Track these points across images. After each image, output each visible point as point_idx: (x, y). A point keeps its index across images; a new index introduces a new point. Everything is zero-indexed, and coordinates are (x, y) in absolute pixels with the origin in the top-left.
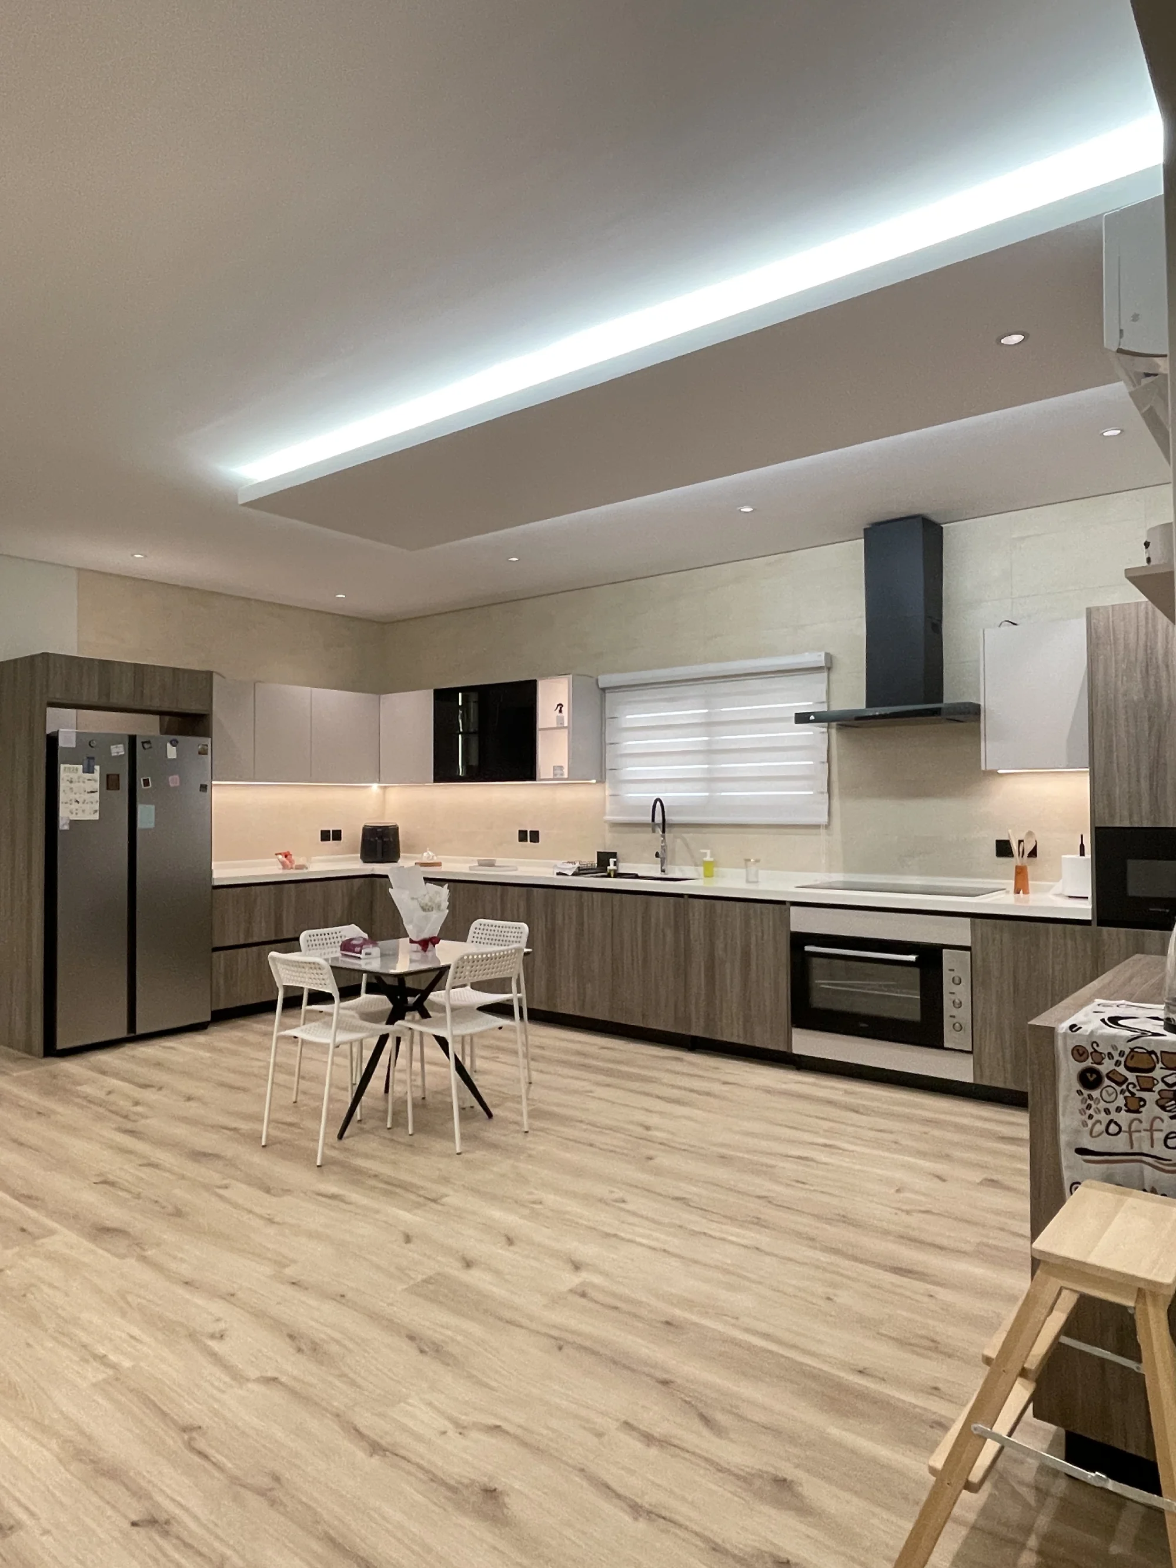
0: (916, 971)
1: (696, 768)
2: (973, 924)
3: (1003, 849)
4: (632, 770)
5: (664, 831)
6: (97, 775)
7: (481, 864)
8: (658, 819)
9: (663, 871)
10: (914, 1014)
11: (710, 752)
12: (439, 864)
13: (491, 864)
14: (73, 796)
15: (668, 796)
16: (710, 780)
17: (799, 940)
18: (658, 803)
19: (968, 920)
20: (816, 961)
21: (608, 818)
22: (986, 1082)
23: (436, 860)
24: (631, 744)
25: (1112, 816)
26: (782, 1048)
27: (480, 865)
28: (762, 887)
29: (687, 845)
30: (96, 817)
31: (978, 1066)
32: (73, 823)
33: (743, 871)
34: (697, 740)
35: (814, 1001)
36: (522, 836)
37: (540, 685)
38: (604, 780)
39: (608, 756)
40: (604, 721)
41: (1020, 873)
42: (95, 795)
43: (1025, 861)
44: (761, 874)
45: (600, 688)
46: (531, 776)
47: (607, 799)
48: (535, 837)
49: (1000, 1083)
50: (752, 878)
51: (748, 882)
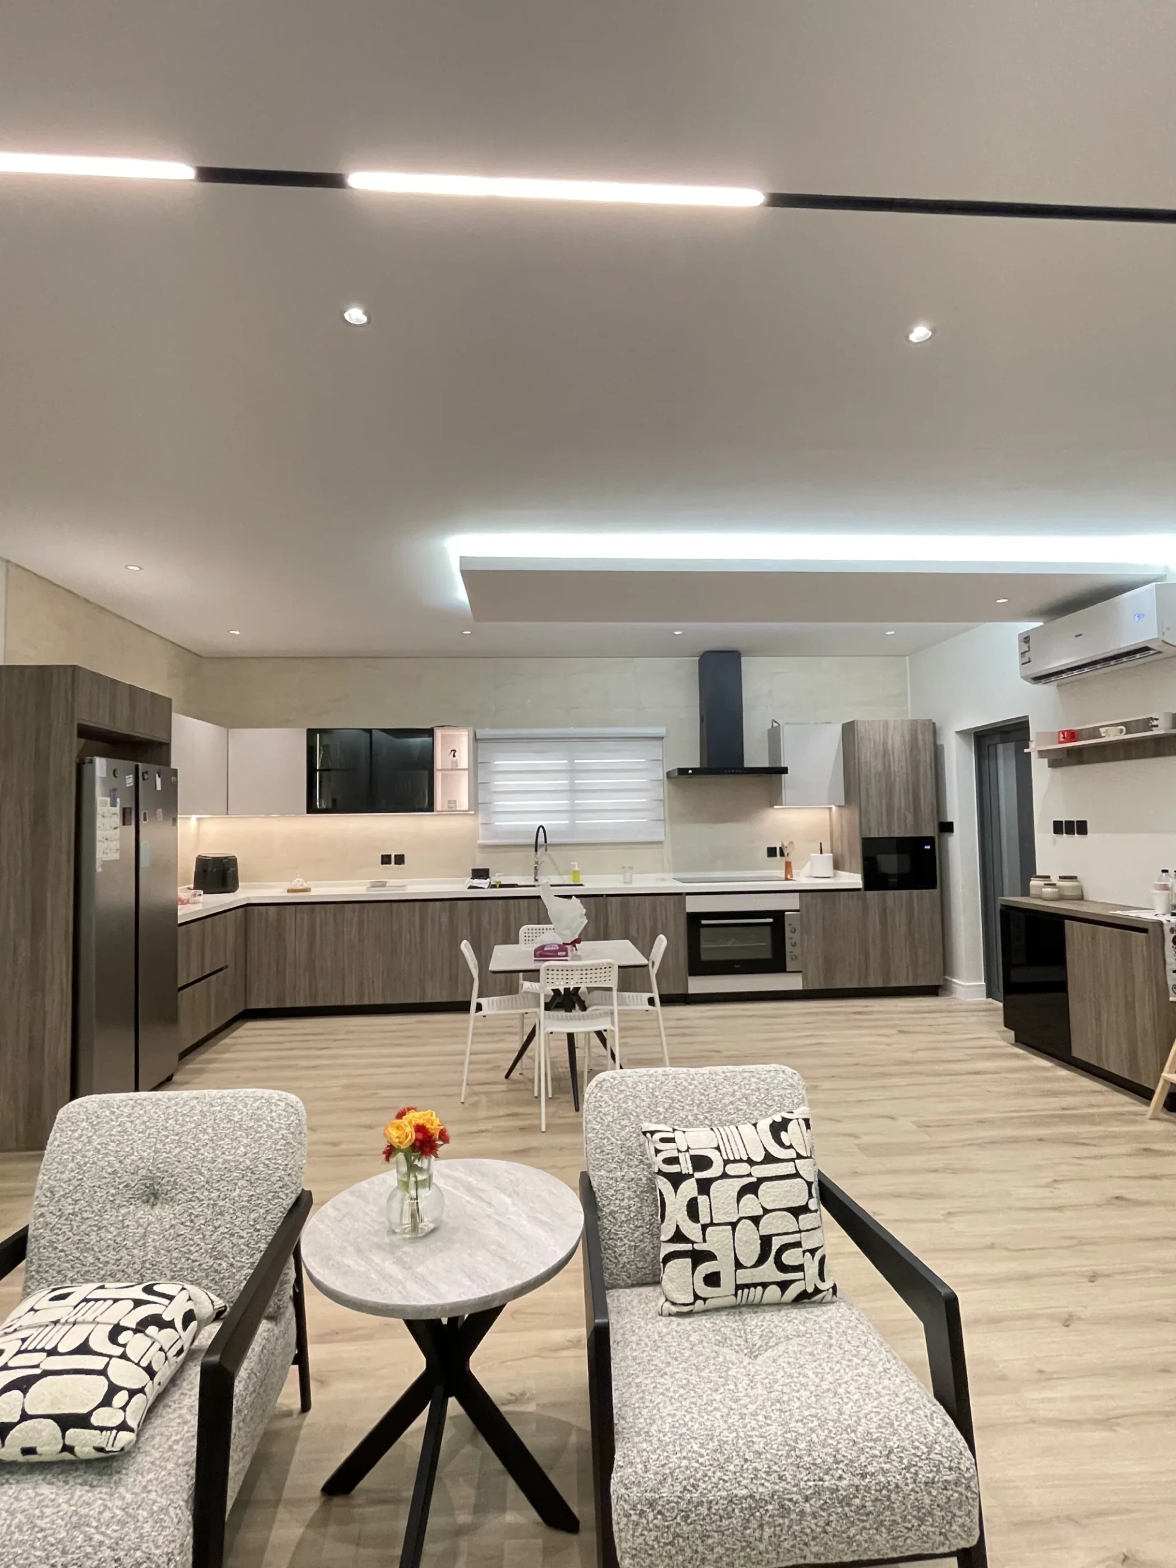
0: (768, 928)
1: (562, 803)
2: (800, 898)
3: (772, 852)
4: (502, 803)
5: (536, 850)
6: (117, 809)
7: (374, 885)
8: (541, 840)
9: (536, 880)
10: (767, 954)
11: (573, 791)
12: (308, 890)
13: (384, 885)
14: (106, 834)
15: (549, 823)
16: (573, 811)
17: (694, 919)
18: (541, 829)
19: (798, 894)
20: (702, 930)
21: (481, 841)
22: (810, 987)
23: (306, 885)
24: (501, 783)
25: (870, 832)
26: (680, 991)
27: (373, 887)
28: (634, 885)
29: (553, 862)
30: (116, 856)
31: (805, 979)
32: (105, 864)
33: (621, 876)
34: (563, 782)
35: (705, 956)
36: (386, 860)
37: (439, 734)
38: (477, 812)
39: (481, 794)
40: (476, 764)
41: (788, 866)
42: (118, 831)
43: (791, 859)
44: (634, 876)
45: (476, 740)
46: (430, 808)
47: (480, 826)
48: (400, 860)
49: (817, 987)
50: (628, 880)
51: (625, 883)
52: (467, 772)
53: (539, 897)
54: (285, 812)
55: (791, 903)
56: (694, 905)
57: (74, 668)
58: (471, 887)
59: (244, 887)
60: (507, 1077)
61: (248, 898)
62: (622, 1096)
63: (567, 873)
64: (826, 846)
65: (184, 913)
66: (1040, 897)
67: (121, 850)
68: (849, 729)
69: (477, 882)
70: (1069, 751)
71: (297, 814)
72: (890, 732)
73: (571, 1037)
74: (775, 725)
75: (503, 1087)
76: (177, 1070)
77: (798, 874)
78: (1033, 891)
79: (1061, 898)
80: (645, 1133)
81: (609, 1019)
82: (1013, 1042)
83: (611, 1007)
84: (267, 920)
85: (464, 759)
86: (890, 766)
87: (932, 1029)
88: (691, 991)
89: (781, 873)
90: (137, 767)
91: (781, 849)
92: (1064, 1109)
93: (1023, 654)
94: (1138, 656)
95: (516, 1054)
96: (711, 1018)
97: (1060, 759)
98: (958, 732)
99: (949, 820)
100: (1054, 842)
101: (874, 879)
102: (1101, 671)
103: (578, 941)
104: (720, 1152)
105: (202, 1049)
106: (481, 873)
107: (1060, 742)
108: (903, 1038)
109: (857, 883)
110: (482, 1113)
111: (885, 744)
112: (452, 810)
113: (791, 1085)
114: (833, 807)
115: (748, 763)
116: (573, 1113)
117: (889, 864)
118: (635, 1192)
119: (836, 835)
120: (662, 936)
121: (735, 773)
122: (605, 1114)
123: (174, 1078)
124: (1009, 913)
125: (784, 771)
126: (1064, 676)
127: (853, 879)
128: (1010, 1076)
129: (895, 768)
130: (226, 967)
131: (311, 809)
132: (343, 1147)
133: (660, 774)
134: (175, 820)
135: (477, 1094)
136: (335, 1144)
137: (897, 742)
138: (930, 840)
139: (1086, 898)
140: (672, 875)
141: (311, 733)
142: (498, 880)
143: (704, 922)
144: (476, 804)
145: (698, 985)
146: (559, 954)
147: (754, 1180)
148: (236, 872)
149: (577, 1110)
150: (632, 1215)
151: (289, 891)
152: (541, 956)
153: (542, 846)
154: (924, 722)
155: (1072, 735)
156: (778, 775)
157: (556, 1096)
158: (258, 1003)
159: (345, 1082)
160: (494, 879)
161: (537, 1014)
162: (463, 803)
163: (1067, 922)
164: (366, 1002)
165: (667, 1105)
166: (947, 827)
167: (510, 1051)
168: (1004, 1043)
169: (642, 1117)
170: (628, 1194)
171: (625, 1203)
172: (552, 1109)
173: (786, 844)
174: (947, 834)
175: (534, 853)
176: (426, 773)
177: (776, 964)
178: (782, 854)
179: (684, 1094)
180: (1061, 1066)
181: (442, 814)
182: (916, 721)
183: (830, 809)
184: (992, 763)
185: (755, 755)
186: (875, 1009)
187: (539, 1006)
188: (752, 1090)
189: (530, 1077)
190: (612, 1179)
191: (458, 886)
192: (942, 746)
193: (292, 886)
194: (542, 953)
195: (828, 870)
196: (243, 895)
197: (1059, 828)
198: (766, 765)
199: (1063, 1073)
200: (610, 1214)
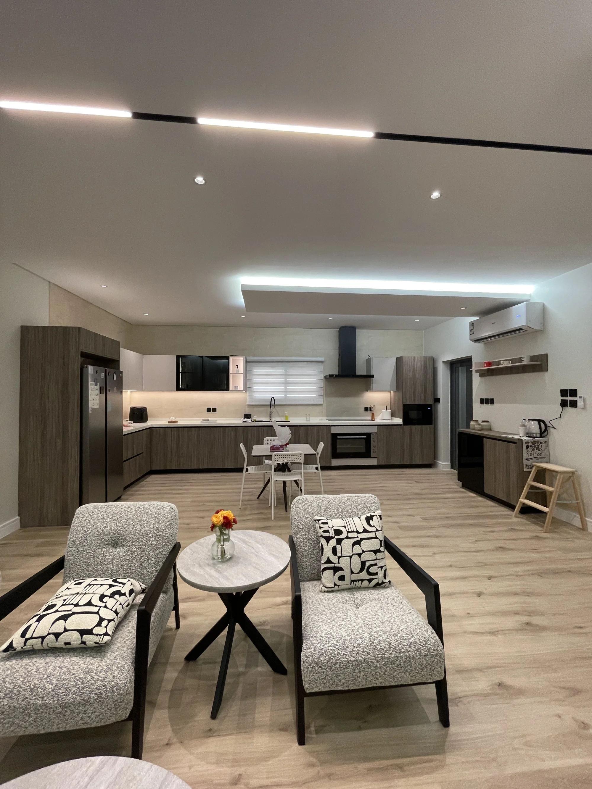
0: (364, 440)
1: (282, 388)
2: (377, 428)
3: (366, 409)
4: (256, 388)
5: (271, 407)
6: (98, 387)
7: (204, 420)
8: (273, 403)
9: (270, 419)
10: (363, 450)
11: (286, 383)
12: (177, 422)
13: (208, 420)
14: (93, 397)
15: (276, 396)
16: (286, 392)
17: (335, 436)
18: (273, 399)
19: (376, 426)
20: (338, 440)
21: (248, 403)
23: (176, 420)
24: (256, 379)
25: (406, 402)
26: (328, 465)
29: (277, 411)
30: (98, 407)
31: (378, 461)
32: (93, 410)
33: (305, 418)
34: (282, 380)
35: (338, 451)
36: (209, 410)
37: (231, 358)
38: (246, 391)
39: (248, 383)
40: (246, 371)
41: (373, 415)
42: (98, 396)
43: (374, 412)
44: (311, 418)
45: (246, 362)
46: (227, 389)
47: (248, 397)
48: (215, 410)
49: (383, 464)
50: (308, 420)
51: (307, 421)
52: (242, 375)
53: (272, 426)
54: (167, 390)
55: (374, 430)
56: (334, 430)
57: (79, 327)
58: (244, 422)
59: (150, 420)
60: (258, 498)
61: (152, 425)
62: (306, 506)
63: (282, 416)
64: (389, 407)
65: (125, 430)
66: (474, 429)
67: (99, 404)
68: (399, 360)
69: (246, 420)
70: (488, 370)
71: (172, 390)
72: (416, 361)
73: (284, 482)
74: (369, 357)
75: (257, 502)
76: (123, 494)
77: (377, 419)
78: (471, 427)
79: (482, 429)
80: (315, 520)
81: (300, 476)
82: (461, 486)
83: (301, 471)
84: (160, 434)
85: (241, 369)
86: (415, 375)
87: (429, 481)
88: (332, 465)
89: (370, 418)
90: (106, 370)
91: (370, 408)
92: (480, 513)
93: (471, 330)
94: (517, 332)
95: (262, 489)
96: (340, 475)
97: (483, 374)
98: (443, 362)
99: (438, 398)
100: (480, 407)
101: (407, 421)
102: (501, 338)
103: (288, 444)
104: (345, 528)
105: (133, 485)
106: (247, 416)
107: (485, 367)
108: (418, 485)
109: (401, 422)
110: (247, 512)
111: (414, 367)
112: (236, 390)
113: (374, 502)
114: (392, 391)
115: (358, 373)
116: (285, 513)
117: (413, 414)
118: (311, 544)
119: (393, 402)
120: (322, 442)
121: (353, 377)
122: (299, 513)
123: (122, 497)
124: (462, 435)
125: (373, 376)
126: (487, 340)
127: (399, 421)
128: (459, 499)
129: (417, 376)
130: (143, 453)
131: (178, 389)
132: (192, 525)
133: (322, 377)
134: (121, 392)
135: (245, 505)
136: (188, 524)
137: (418, 365)
138: (430, 406)
139: (492, 429)
140: (326, 418)
141: (178, 357)
142: (254, 419)
143: (338, 437)
144: (246, 388)
145: (335, 462)
146: (280, 449)
147: (359, 539)
148: (147, 414)
149: (286, 511)
150: (310, 553)
151: (169, 422)
152: (273, 450)
153: (273, 405)
154: (429, 357)
155: (489, 364)
156: (369, 379)
157: (278, 506)
158: (156, 468)
159: (191, 499)
160: (254, 418)
161: (271, 474)
162: (241, 387)
163: (484, 439)
164: (200, 468)
165: (324, 510)
166: (437, 400)
167: (260, 488)
168: (457, 487)
169: (314, 514)
170: (308, 544)
171: (307, 548)
172: (276, 511)
173: (372, 406)
174: (437, 403)
175: (270, 408)
176: (225, 374)
177: (367, 454)
178: (371, 410)
179: (331, 505)
180: (479, 496)
181: (232, 391)
182: (427, 357)
183: (390, 392)
184: (457, 374)
185: (361, 370)
186: (405, 473)
187: (272, 470)
188: (359, 504)
189: (267, 498)
190: (302, 538)
191: (238, 421)
192: (437, 368)
193: (170, 420)
194: (273, 449)
195: (389, 417)
196: (151, 423)
197: (483, 401)
198: (365, 374)
199: (480, 499)
200: (301, 552)
